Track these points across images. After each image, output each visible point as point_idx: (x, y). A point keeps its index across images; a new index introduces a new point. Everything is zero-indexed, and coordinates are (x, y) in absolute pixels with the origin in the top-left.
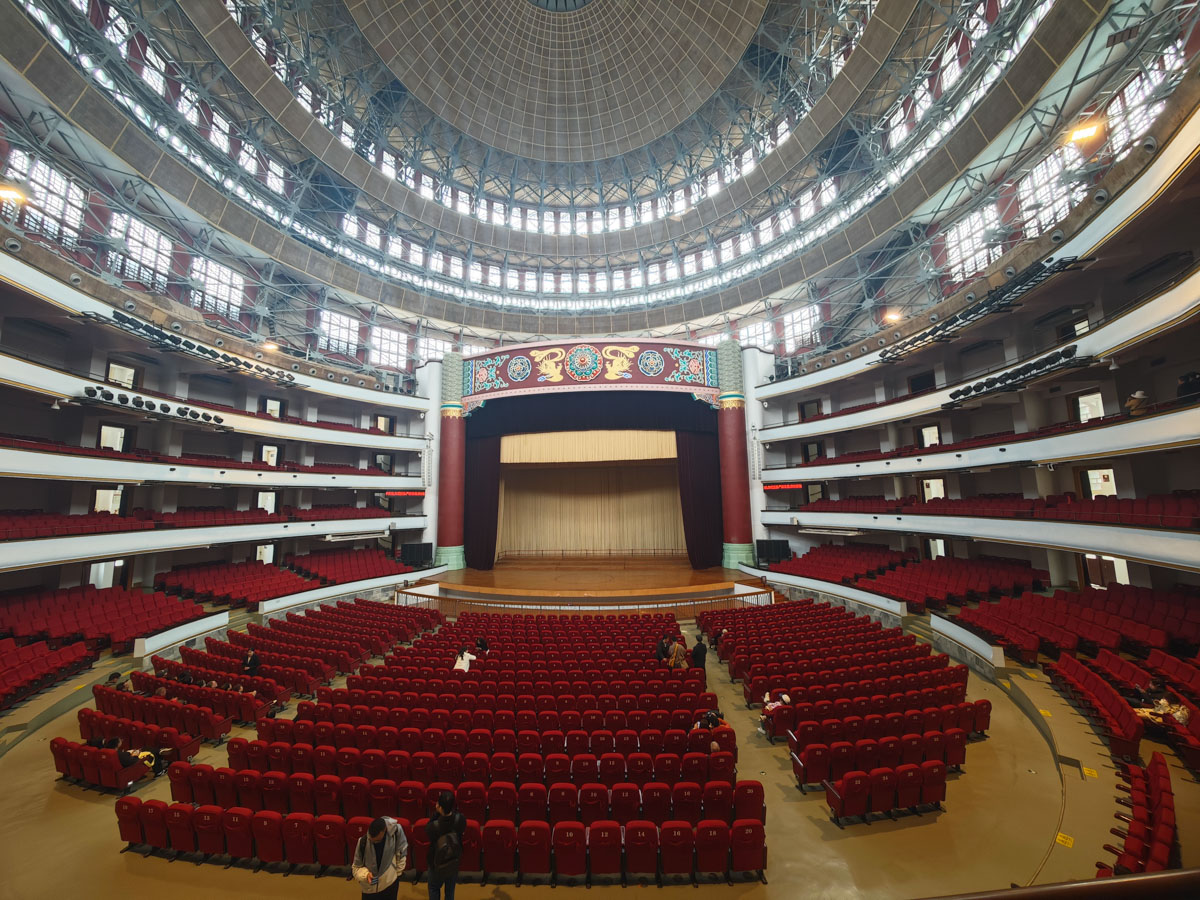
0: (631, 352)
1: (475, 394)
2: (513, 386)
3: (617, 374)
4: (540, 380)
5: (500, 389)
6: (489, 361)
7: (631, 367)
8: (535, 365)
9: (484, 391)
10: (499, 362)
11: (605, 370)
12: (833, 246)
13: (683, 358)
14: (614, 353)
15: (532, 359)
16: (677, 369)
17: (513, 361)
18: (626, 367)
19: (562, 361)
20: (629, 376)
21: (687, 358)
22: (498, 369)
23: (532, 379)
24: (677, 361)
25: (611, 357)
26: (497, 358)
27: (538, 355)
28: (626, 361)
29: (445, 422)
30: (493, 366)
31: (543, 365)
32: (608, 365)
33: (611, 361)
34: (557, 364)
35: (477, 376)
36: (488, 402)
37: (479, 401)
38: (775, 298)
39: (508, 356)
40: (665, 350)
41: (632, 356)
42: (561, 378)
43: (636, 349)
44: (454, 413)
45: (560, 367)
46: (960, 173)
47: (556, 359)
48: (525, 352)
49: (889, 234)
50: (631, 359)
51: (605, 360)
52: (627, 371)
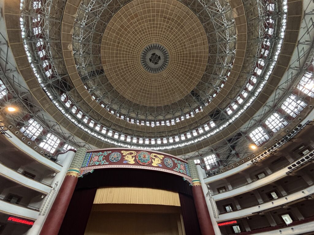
0: (161, 157)
1: (89, 166)
2: (111, 163)
3: (156, 164)
4: (124, 162)
5: (104, 165)
6: (101, 153)
7: (161, 163)
8: (123, 156)
9: (95, 165)
10: (106, 154)
11: (152, 162)
12: (218, 136)
13: (178, 163)
14: (155, 156)
15: (122, 154)
16: (177, 166)
17: (113, 154)
18: (160, 162)
19: (135, 156)
20: (161, 166)
21: (180, 164)
22: (104, 156)
23: (121, 161)
24: (177, 164)
25: (154, 158)
26: (105, 152)
27: (125, 153)
28: (159, 160)
29: (67, 178)
30: (102, 155)
31: (127, 156)
32: (153, 161)
33: (154, 159)
34: (133, 157)
35: (93, 159)
36: (95, 170)
37: (91, 170)
38: (201, 151)
39: (110, 152)
40: (173, 159)
41: (162, 158)
42: (134, 162)
43: (163, 156)
44: (74, 174)
45: (134, 158)
46: (251, 118)
47: (132, 155)
48: (119, 151)
49: (234, 133)
50: (161, 160)
51: (152, 158)
52: (160, 164)
